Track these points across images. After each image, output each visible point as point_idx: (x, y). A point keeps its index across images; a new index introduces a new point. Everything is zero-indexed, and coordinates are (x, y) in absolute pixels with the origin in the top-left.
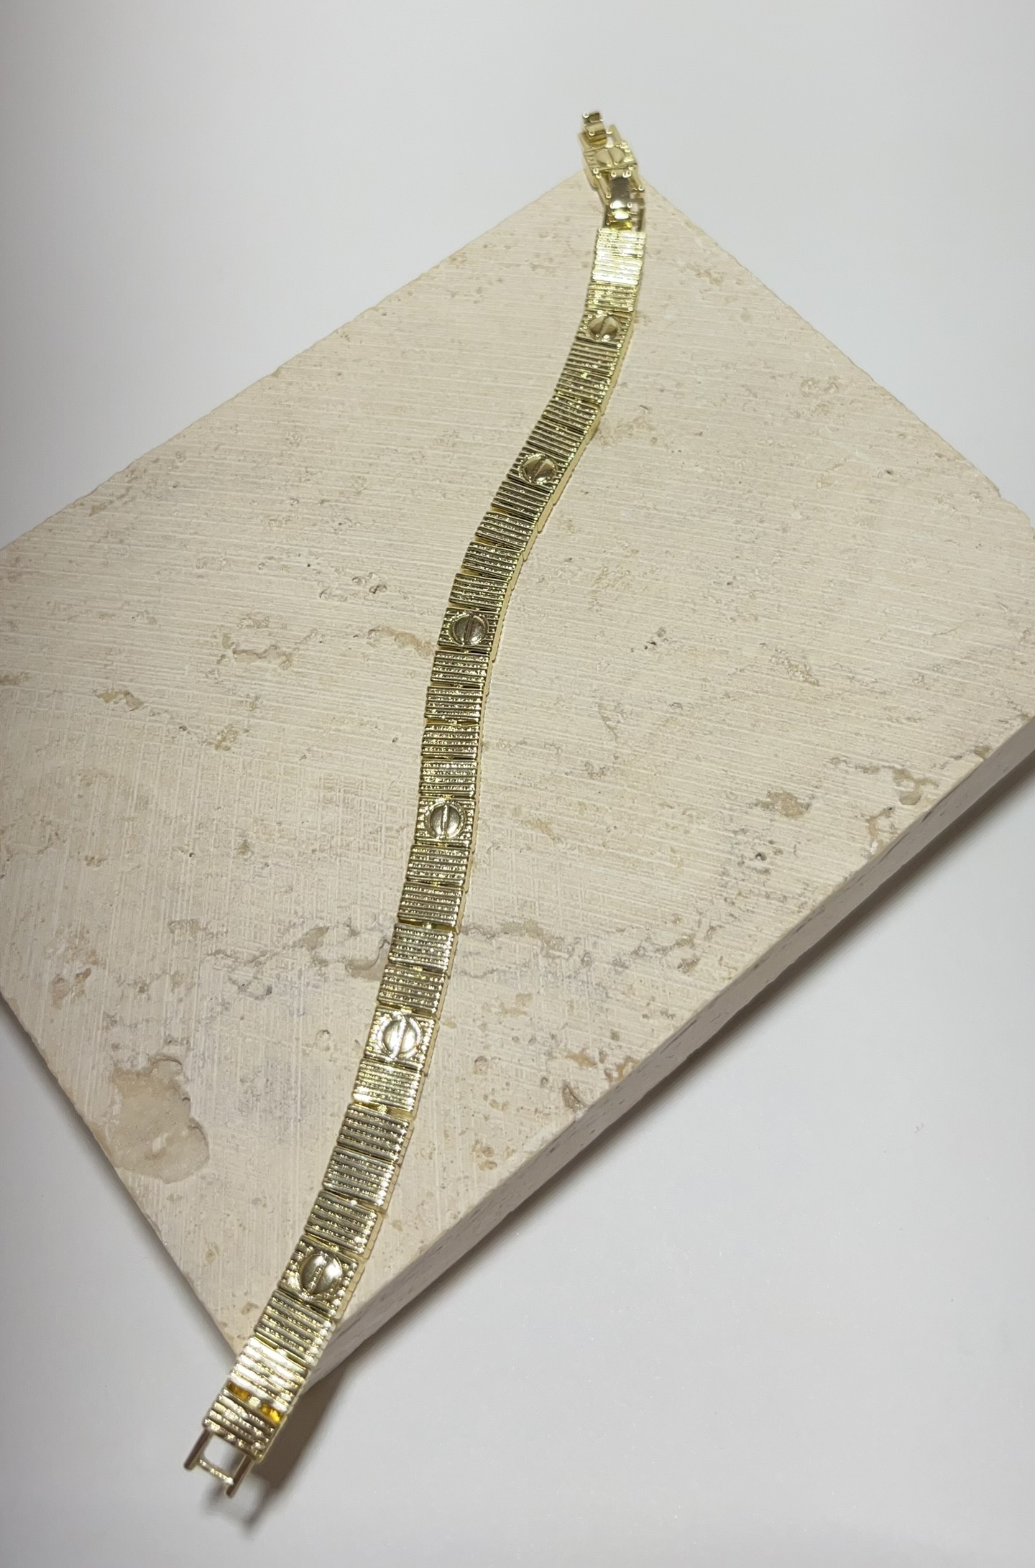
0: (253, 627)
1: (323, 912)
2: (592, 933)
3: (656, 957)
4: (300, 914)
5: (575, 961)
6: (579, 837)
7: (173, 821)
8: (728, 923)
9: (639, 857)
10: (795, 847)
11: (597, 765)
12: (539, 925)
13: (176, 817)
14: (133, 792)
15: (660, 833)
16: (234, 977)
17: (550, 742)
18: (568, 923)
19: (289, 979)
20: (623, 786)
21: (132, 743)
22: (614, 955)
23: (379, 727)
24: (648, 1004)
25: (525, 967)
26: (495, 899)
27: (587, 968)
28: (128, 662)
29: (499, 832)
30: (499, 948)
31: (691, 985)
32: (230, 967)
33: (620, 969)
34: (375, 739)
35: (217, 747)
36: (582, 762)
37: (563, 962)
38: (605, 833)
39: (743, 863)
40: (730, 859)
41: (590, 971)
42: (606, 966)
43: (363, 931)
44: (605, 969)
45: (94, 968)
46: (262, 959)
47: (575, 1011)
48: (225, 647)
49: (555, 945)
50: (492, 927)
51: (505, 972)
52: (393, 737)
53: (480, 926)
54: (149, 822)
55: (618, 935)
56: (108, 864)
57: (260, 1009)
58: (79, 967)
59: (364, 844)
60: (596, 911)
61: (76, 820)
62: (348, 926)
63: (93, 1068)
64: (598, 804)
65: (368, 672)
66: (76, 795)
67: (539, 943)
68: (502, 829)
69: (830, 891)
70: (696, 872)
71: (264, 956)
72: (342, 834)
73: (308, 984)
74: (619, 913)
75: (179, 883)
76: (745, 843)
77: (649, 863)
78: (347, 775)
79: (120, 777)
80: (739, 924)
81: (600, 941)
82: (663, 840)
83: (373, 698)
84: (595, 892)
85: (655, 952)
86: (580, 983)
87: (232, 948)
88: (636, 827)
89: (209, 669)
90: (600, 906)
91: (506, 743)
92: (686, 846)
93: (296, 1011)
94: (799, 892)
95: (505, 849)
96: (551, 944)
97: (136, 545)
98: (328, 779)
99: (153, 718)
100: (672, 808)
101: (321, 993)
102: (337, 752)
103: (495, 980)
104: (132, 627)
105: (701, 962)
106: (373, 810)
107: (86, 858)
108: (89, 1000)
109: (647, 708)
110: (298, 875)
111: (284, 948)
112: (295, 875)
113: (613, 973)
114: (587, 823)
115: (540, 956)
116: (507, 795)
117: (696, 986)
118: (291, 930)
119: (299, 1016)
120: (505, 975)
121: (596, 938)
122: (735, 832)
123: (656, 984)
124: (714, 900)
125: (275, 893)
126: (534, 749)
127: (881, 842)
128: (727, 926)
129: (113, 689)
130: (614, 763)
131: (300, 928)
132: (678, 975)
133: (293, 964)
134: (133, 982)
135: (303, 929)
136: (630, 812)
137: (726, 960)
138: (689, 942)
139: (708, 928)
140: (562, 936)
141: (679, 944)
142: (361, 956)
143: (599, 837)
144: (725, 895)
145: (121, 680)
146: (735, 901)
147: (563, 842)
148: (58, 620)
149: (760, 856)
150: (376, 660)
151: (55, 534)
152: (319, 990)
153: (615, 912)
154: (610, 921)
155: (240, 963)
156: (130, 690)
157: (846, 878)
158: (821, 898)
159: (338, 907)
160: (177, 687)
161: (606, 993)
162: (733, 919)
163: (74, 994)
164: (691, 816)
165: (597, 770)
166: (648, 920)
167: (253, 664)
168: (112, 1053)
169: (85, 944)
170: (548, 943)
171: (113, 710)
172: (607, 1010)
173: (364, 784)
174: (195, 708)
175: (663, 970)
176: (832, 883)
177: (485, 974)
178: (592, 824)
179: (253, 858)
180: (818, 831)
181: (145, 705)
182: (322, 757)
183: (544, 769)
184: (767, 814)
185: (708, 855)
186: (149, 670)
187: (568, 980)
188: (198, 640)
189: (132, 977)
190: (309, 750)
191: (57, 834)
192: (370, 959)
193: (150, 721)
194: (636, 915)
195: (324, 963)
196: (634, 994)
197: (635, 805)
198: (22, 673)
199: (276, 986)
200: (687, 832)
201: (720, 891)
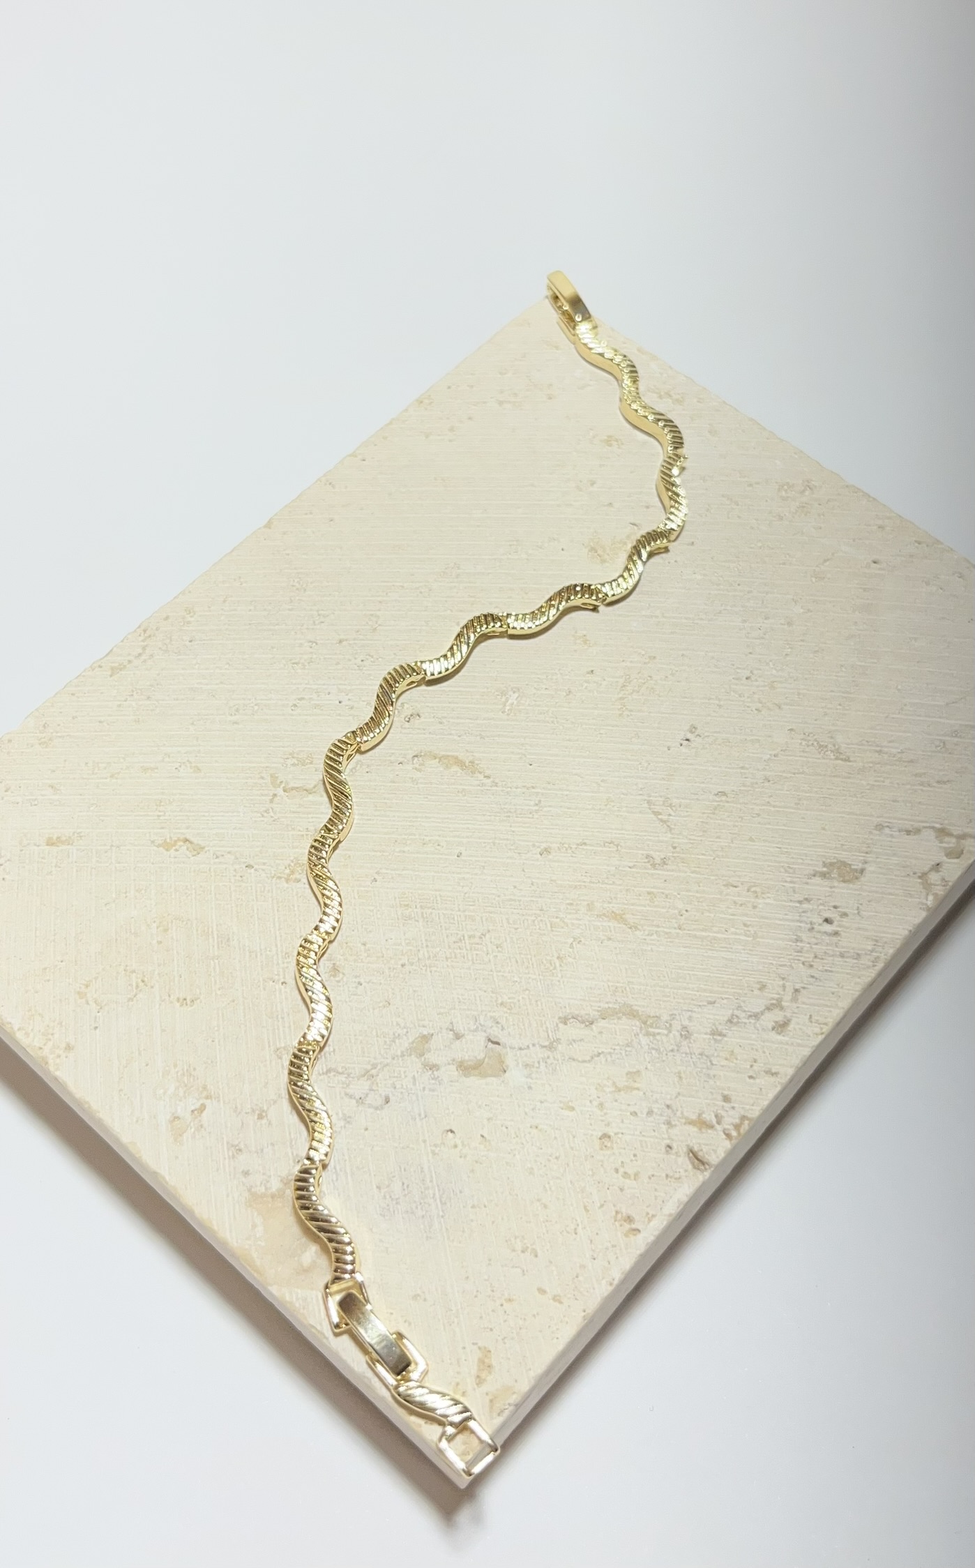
0: (298, 765)
1: (424, 1020)
2: (684, 1008)
3: (750, 1023)
4: (402, 1025)
5: (674, 1036)
6: (655, 923)
7: (259, 954)
8: (810, 984)
9: (715, 935)
10: (858, 908)
11: (658, 856)
12: (636, 1008)
13: (261, 950)
14: (212, 932)
15: (730, 911)
16: (350, 1091)
17: (609, 840)
18: (661, 1003)
19: (405, 1087)
20: (686, 872)
21: (201, 887)
22: (710, 1025)
23: (441, 844)
24: (752, 1066)
25: (629, 1046)
26: (587, 988)
27: (688, 1040)
28: (181, 811)
29: (578, 927)
30: (601, 1033)
31: (787, 1044)
32: (343, 1083)
33: (719, 1038)
34: (441, 856)
35: (287, 880)
36: (643, 855)
37: (664, 1037)
38: (679, 917)
39: (813, 928)
40: (800, 926)
41: (690, 1043)
42: (705, 1036)
43: (466, 1033)
44: (704, 1039)
45: (208, 1102)
46: (374, 1072)
47: (684, 1081)
48: (274, 787)
49: (652, 1024)
50: (589, 1014)
51: (610, 1053)
52: (457, 852)
53: (578, 1015)
54: (234, 959)
55: (710, 1007)
56: (201, 1002)
57: (382, 1119)
58: (193, 1103)
59: (451, 953)
60: (685, 989)
61: (159, 965)
62: (451, 1030)
63: (228, 1196)
64: (667, 892)
65: (420, 795)
66: (155, 942)
67: (638, 1023)
68: (580, 925)
69: (898, 944)
70: (771, 941)
71: (375, 1068)
72: (427, 946)
73: (424, 1089)
74: (707, 987)
75: (277, 1012)
76: (811, 911)
77: (725, 938)
78: (420, 892)
79: (196, 919)
80: (821, 984)
81: (694, 1014)
82: (736, 917)
83: (430, 818)
84: (680, 971)
85: (748, 1019)
86: (684, 1055)
87: (343, 1065)
88: (706, 908)
89: (265, 809)
90: (688, 983)
91: (567, 846)
92: (757, 919)
93: (417, 1116)
94: (870, 948)
95: (587, 943)
96: (647, 1022)
97: (163, 700)
98: (402, 898)
99: (217, 860)
100: (736, 887)
101: (438, 1096)
102: (404, 872)
103: (603, 1062)
104: (178, 777)
105: (794, 1021)
106: (452, 921)
107: (178, 1000)
108: (210, 1133)
109: (693, 799)
110: (393, 989)
111: (393, 1059)
112: (390, 990)
113: (712, 1042)
114: (659, 909)
115: (640, 1035)
116: (578, 893)
117: (792, 1044)
118: (397, 1041)
119: (421, 1120)
120: (611, 1057)
121: (690, 1013)
122: (800, 902)
123: (754, 1047)
124: (793, 965)
125: (374, 1009)
126: (595, 848)
127: (936, 895)
128: (809, 986)
129: (171, 838)
130: (673, 853)
131: (404, 1037)
132: (774, 1036)
133: (405, 1072)
134: (250, 1111)
135: (408, 1039)
136: (698, 895)
137: (815, 1018)
138: (777, 1005)
139: (793, 991)
140: (658, 1015)
141: (768, 1009)
142: (469, 1056)
143: (674, 921)
144: (802, 959)
145: (177, 829)
146: (812, 963)
147: (640, 931)
148: (103, 778)
149: (827, 921)
150: (426, 783)
151: (78, 697)
152: (435, 1093)
153: (701, 986)
154: (700, 995)
155: (353, 1078)
156: (188, 838)
157: (910, 931)
158: (891, 951)
159: (438, 1014)
160: (235, 829)
161: (711, 1061)
162: (814, 980)
163: (193, 1130)
164: (755, 892)
165: (658, 861)
166: (735, 990)
167: (305, 799)
168: (244, 1179)
169: (194, 1080)
170: (645, 1023)
171: (176, 857)
172: (714, 1076)
173: (439, 898)
174: (257, 847)
175: (758, 1034)
176: (897, 937)
177: (592, 1058)
178: (664, 910)
179: (345, 979)
180: (877, 892)
181: (206, 849)
182: (392, 878)
183: (608, 865)
184: (826, 883)
185: (779, 925)
186: (204, 816)
187: (671, 1054)
188: (246, 783)
189: (249, 1106)
190: (378, 873)
191: (143, 981)
192: (479, 1058)
193: (215, 863)
194: (723, 987)
195: (433, 1067)
196: (737, 1059)
197: (701, 888)
198: (74, 833)
199: (394, 1095)
200: (755, 907)
201: (797, 956)
